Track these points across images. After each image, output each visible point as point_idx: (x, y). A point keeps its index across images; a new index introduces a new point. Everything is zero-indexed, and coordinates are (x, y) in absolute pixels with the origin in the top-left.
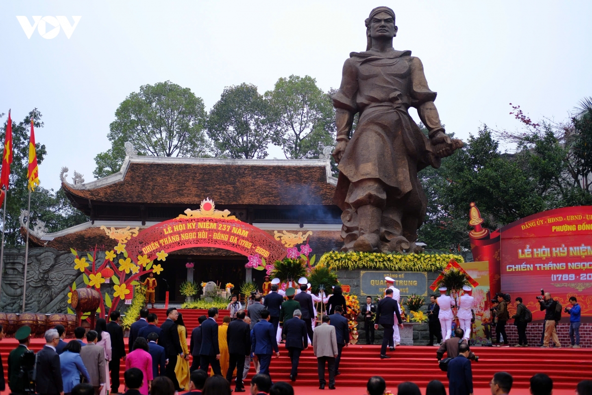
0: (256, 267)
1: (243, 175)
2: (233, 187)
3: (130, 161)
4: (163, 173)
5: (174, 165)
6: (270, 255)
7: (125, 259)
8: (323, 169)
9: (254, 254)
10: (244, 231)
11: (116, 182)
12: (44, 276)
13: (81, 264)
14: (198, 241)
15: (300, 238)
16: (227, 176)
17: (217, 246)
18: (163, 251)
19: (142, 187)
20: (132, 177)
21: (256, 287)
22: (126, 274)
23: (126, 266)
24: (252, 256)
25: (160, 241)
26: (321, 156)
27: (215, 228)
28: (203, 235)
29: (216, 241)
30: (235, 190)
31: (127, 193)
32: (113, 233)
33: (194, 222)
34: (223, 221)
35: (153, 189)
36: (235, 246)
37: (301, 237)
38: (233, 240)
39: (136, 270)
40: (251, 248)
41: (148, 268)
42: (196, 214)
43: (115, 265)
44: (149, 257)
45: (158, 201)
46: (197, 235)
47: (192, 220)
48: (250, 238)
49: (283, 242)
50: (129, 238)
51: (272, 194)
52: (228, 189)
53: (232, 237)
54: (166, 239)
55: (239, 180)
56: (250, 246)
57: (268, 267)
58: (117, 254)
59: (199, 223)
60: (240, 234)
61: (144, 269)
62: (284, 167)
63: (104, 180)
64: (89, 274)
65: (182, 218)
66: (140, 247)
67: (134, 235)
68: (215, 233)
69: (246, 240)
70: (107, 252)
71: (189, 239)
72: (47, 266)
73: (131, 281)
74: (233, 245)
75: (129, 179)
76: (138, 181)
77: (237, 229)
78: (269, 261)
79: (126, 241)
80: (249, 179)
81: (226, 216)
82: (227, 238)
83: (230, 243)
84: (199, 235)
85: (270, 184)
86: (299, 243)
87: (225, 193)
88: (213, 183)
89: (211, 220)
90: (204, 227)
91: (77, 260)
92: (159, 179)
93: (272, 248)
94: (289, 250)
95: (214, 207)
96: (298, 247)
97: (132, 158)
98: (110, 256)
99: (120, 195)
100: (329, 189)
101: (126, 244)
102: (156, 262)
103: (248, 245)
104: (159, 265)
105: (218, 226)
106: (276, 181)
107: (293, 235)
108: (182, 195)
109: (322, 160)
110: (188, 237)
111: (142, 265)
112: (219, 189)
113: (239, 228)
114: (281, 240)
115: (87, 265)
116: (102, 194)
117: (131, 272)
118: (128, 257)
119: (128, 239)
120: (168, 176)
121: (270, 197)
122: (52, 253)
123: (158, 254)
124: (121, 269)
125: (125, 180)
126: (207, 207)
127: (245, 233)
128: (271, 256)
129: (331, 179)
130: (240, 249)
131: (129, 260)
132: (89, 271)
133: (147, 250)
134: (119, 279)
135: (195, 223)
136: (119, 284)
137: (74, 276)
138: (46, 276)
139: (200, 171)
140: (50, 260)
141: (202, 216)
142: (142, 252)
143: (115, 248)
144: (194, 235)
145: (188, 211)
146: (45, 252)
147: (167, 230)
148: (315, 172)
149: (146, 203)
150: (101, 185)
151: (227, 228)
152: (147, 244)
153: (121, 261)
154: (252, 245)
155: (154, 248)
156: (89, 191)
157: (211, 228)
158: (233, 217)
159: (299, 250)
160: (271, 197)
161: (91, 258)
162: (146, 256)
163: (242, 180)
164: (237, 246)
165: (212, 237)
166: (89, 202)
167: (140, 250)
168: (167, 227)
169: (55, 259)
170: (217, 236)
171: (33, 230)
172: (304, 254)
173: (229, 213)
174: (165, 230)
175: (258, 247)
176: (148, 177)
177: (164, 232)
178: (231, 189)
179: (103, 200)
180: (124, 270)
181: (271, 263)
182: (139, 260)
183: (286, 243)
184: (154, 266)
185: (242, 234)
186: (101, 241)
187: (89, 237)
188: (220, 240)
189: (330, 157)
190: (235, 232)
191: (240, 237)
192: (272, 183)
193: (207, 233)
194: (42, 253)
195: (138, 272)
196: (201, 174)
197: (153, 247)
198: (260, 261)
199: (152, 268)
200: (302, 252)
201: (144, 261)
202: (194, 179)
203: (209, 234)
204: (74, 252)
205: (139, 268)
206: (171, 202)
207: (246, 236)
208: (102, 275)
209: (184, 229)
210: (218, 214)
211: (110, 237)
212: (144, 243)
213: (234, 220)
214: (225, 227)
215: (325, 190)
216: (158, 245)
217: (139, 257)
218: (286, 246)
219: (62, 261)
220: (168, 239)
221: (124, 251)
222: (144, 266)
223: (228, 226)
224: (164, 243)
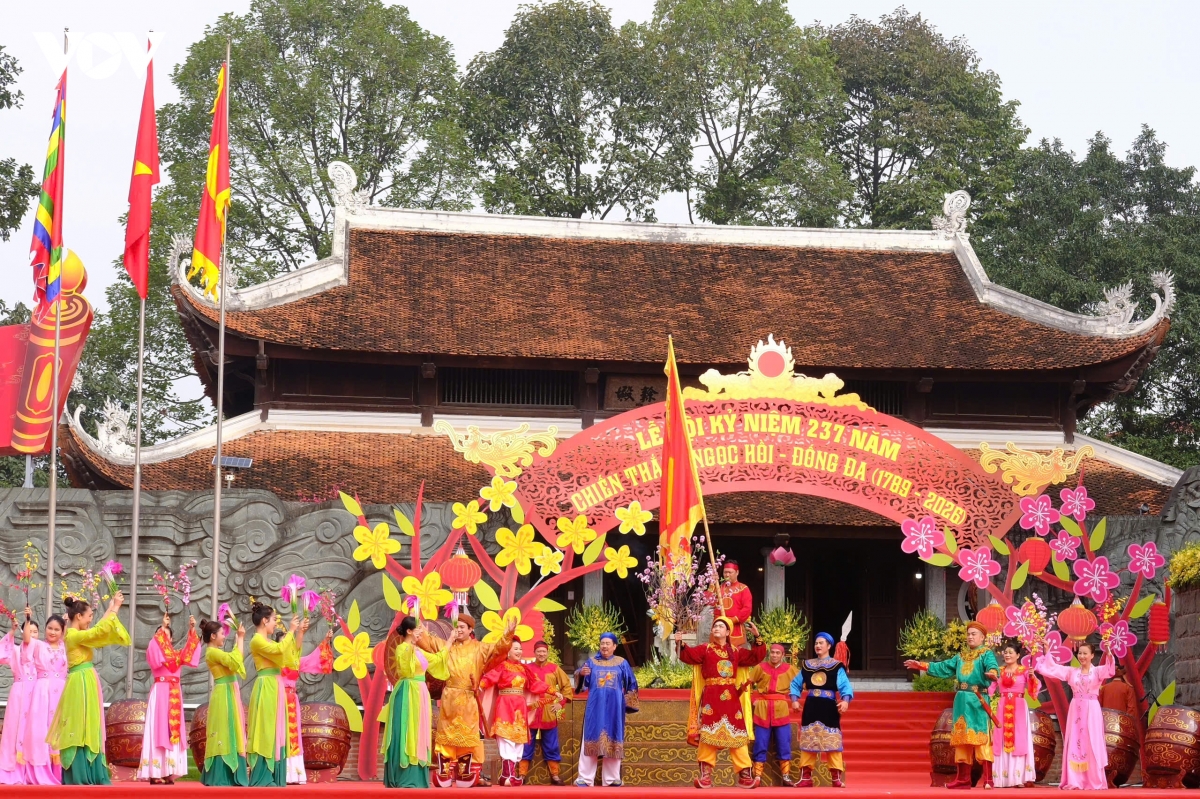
0: (927, 555)
1: (715, 275)
2: (700, 310)
3: (347, 223)
4: (463, 261)
5: (488, 238)
6: (968, 518)
7: (514, 527)
8: (950, 261)
9: (917, 513)
10: (886, 442)
11: (328, 288)
12: (246, 580)
13: (375, 544)
14: (744, 472)
15: (1057, 467)
16: (666, 275)
17: (804, 489)
18: (635, 504)
19: (415, 304)
20: (369, 272)
21: (800, 623)
22: (520, 578)
23: (517, 551)
24: (915, 521)
25: (626, 471)
26: (937, 220)
27: (797, 432)
28: (760, 455)
29: (802, 475)
30: (707, 318)
31: (374, 323)
32: (475, 445)
33: (730, 410)
34: (823, 413)
35: (452, 313)
36: (860, 487)
37: (1061, 463)
38: (856, 471)
39: (551, 562)
40: (911, 498)
41: (588, 560)
42: (737, 386)
43: (482, 545)
44: (592, 524)
45: (483, 349)
46: (742, 454)
47: (723, 406)
48: (905, 466)
49: (1007, 479)
50: (528, 462)
51: (827, 333)
52: (688, 318)
53: (849, 459)
54: (645, 464)
55: (708, 291)
56: (907, 490)
57: (964, 556)
58: (488, 512)
59: (747, 417)
60: (875, 451)
61: (578, 560)
62: (830, 252)
63: (293, 281)
64: (403, 576)
65: (694, 398)
66: (563, 491)
67: (544, 453)
68: (796, 449)
69: (892, 471)
70: (457, 507)
71: (717, 467)
72: (256, 549)
73: (534, 599)
74: (855, 484)
75: (365, 279)
76: (394, 288)
77: (865, 435)
78: (968, 540)
79: (519, 471)
80: (738, 287)
81: (829, 393)
82: (835, 465)
83: (846, 481)
84: (747, 454)
85: (809, 304)
86: (1056, 483)
87: (681, 327)
88: (633, 297)
89: (784, 407)
90: (764, 429)
91: (360, 532)
92: (459, 281)
93: (972, 498)
94: (1027, 502)
95: (790, 366)
96: (1053, 493)
97: (353, 212)
98: (467, 517)
99: (356, 329)
100: (993, 321)
101: (519, 480)
102: (614, 539)
103: (900, 486)
104: (625, 549)
105: (804, 425)
106: (822, 294)
107: (1039, 458)
108: (550, 332)
109: (942, 234)
110: (712, 458)
111: (570, 546)
112: (656, 315)
113: (870, 433)
114: (1000, 471)
115: (395, 546)
116: (296, 326)
117: (536, 569)
118: (526, 523)
119: (523, 463)
120: (484, 272)
121: (822, 342)
122: (271, 509)
123: (620, 513)
124: (501, 560)
125: (353, 284)
126: (771, 366)
127: (891, 450)
128: (972, 521)
129: (992, 293)
130: (875, 498)
131: (528, 531)
132: (401, 565)
133: (586, 498)
134: (498, 594)
135: (734, 416)
136: (499, 607)
137: (344, 581)
138: (253, 582)
139: (578, 259)
140: (266, 529)
141: (755, 395)
142: (569, 505)
143: (484, 492)
144: (733, 455)
145: (710, 377)
146: (247, 505)
147: (647, 438)
148: (930, 268)
149: (446, 357)
150: (286, 296)
151: (834, 433)
152: (582, 480)
153: (502, 535)
154: (913, 487)
155: (609, 495)
156: (253, 313)
157: (783, 431)
158: (853, 399)
159: (1057, 503)
160: (827, 342)
161: (406, 526)
162: (583, 520)
163: (718, 288)
164: (867, 489)
165: (789, 460)
166: (257, 349)
167: (561, 498)
168: (647, 427)
169: (282, 529)
170: (803, 458)
171: (95, 435)
172: (1071, 517)
173: (840, 384)
174: (640, 435)
175: (931, 494)
176: (421, 275)
177: (637, 444)
178: (694, 315)
179: (307, 342)
180: (513, 564)
181: (971, 544)
182: (559, 533)
183: (1016, 482)
184: (610, 552)
185: (881, 453)
186: (308, 475)
187: (266, 463)
188: (812, 469)
189: (964, 226)
190: (860, 446)
191: (875, 463)
192: (812, 300)
193: (771, 447)
194: (238, 508)
195: (558, 570)
196: (583, 267)
197: (603, 489)
198: (939, 538)
199: (602, 559)
200: (1066, 510)
201: (576, 534)
202: (568, 284)
203: (778, 450)
204: (352, 506)
205: (560, 556)
206: (525, 353)
207: (894, 458)
208: (442, 579)
209: (701, 433)
210: (807, 389)
211: (466, 457)
212: (574, 478)
213: (854, 407)
214: (827, 430)
215: (980, 324)
216: (619, 484)
217: (562, 522)
218: (1017, 489)
219: (303, 535)
220: (650, 466)
221: (513, 503)
222: (578, 551)
223: (837, 427)
224: (639, 479)
